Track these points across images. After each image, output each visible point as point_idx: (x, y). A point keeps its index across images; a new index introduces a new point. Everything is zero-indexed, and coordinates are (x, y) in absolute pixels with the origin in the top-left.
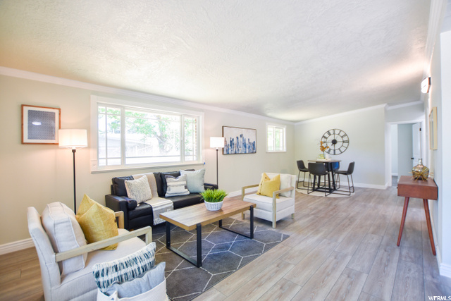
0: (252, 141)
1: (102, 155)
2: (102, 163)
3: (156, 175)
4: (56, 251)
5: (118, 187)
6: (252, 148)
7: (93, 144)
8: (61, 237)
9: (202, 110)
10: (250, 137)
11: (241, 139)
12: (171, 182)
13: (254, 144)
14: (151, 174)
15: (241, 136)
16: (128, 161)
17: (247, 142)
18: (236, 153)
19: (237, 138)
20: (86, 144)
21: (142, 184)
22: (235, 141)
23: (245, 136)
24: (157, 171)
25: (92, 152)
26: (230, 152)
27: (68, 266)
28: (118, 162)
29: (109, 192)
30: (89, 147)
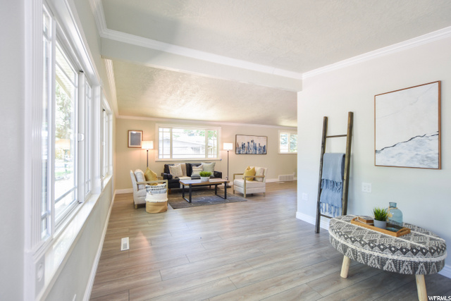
0: (262, 145)
1: (161, 153)
2: (161, 157)
3: (186, 164)
4: (137, 181)
5: (167, 168)
6: (263, 151)
7: (156, 147)
8: (138, 177)
9: (220, 126)
10: (261, 142)
11: (251, 144)
12: (194, 168)
13: (264, 147)
14: (184, 164)
15: (252, 141)
16: (174, 157)
17: (257, 146)
18: (246, 154)
19: (248, 143)
20: (152, 148)
21: (177, 168)
22: (246, 145)
23: (255, 142)
24: (188, 163)
25: (156, 151)
26: (241, 152)
27: (140, 186)
28: (169, 157)
29: (163, 171)
30: (154, 149)
